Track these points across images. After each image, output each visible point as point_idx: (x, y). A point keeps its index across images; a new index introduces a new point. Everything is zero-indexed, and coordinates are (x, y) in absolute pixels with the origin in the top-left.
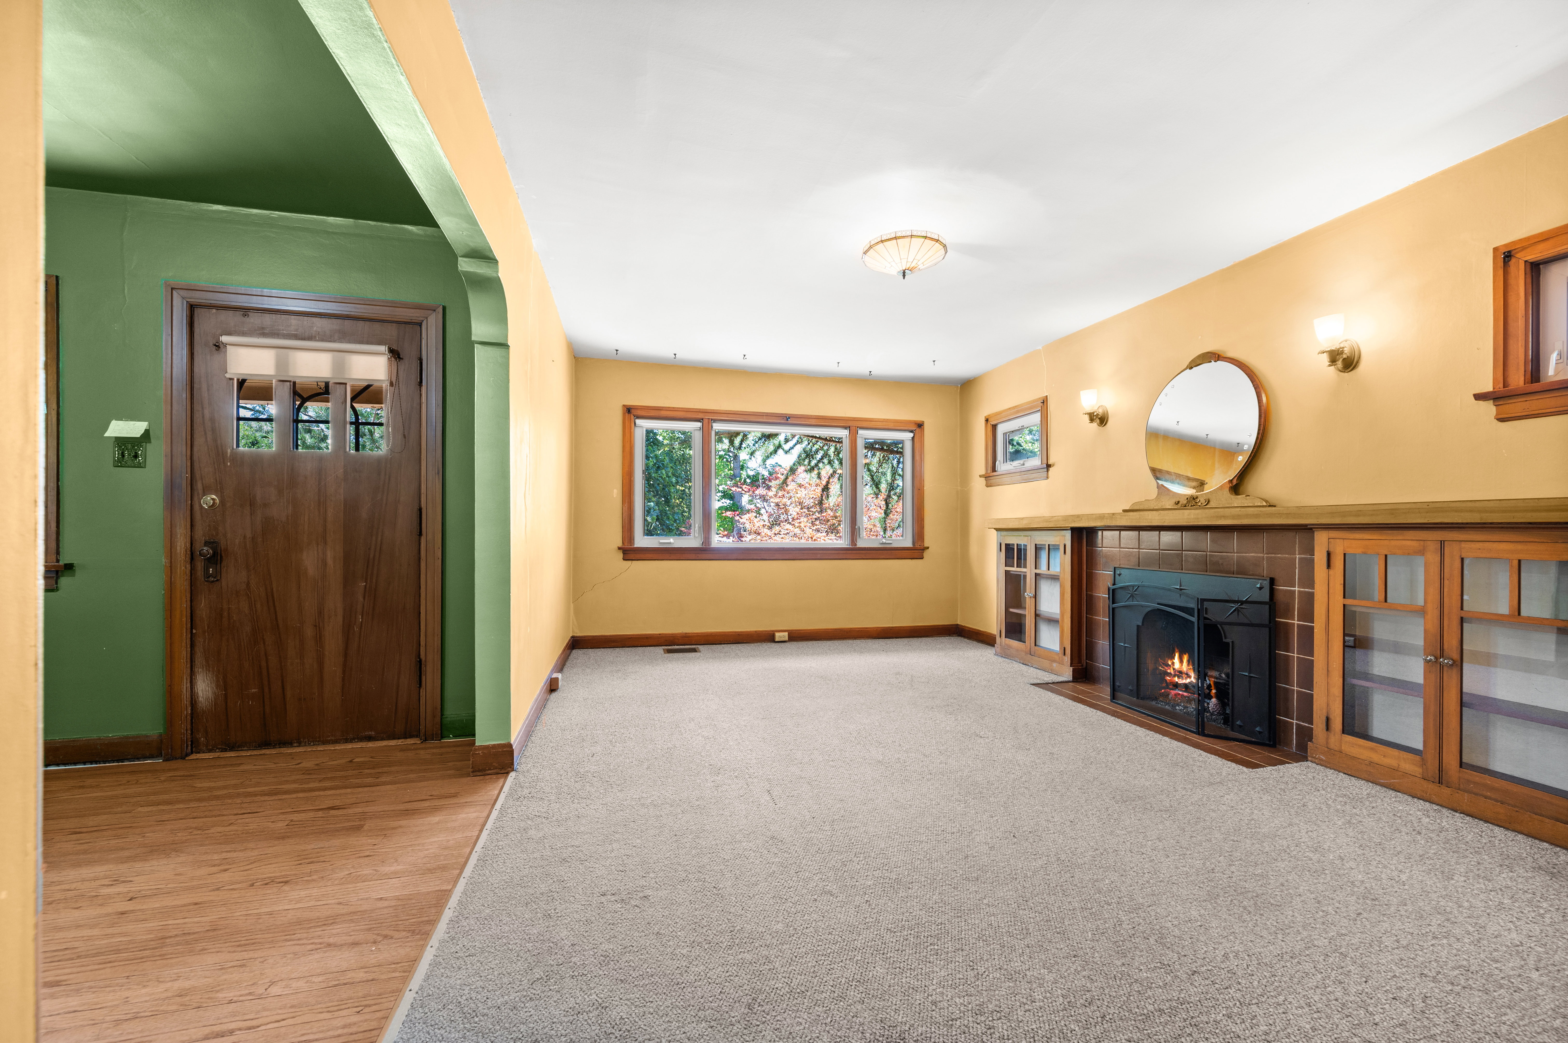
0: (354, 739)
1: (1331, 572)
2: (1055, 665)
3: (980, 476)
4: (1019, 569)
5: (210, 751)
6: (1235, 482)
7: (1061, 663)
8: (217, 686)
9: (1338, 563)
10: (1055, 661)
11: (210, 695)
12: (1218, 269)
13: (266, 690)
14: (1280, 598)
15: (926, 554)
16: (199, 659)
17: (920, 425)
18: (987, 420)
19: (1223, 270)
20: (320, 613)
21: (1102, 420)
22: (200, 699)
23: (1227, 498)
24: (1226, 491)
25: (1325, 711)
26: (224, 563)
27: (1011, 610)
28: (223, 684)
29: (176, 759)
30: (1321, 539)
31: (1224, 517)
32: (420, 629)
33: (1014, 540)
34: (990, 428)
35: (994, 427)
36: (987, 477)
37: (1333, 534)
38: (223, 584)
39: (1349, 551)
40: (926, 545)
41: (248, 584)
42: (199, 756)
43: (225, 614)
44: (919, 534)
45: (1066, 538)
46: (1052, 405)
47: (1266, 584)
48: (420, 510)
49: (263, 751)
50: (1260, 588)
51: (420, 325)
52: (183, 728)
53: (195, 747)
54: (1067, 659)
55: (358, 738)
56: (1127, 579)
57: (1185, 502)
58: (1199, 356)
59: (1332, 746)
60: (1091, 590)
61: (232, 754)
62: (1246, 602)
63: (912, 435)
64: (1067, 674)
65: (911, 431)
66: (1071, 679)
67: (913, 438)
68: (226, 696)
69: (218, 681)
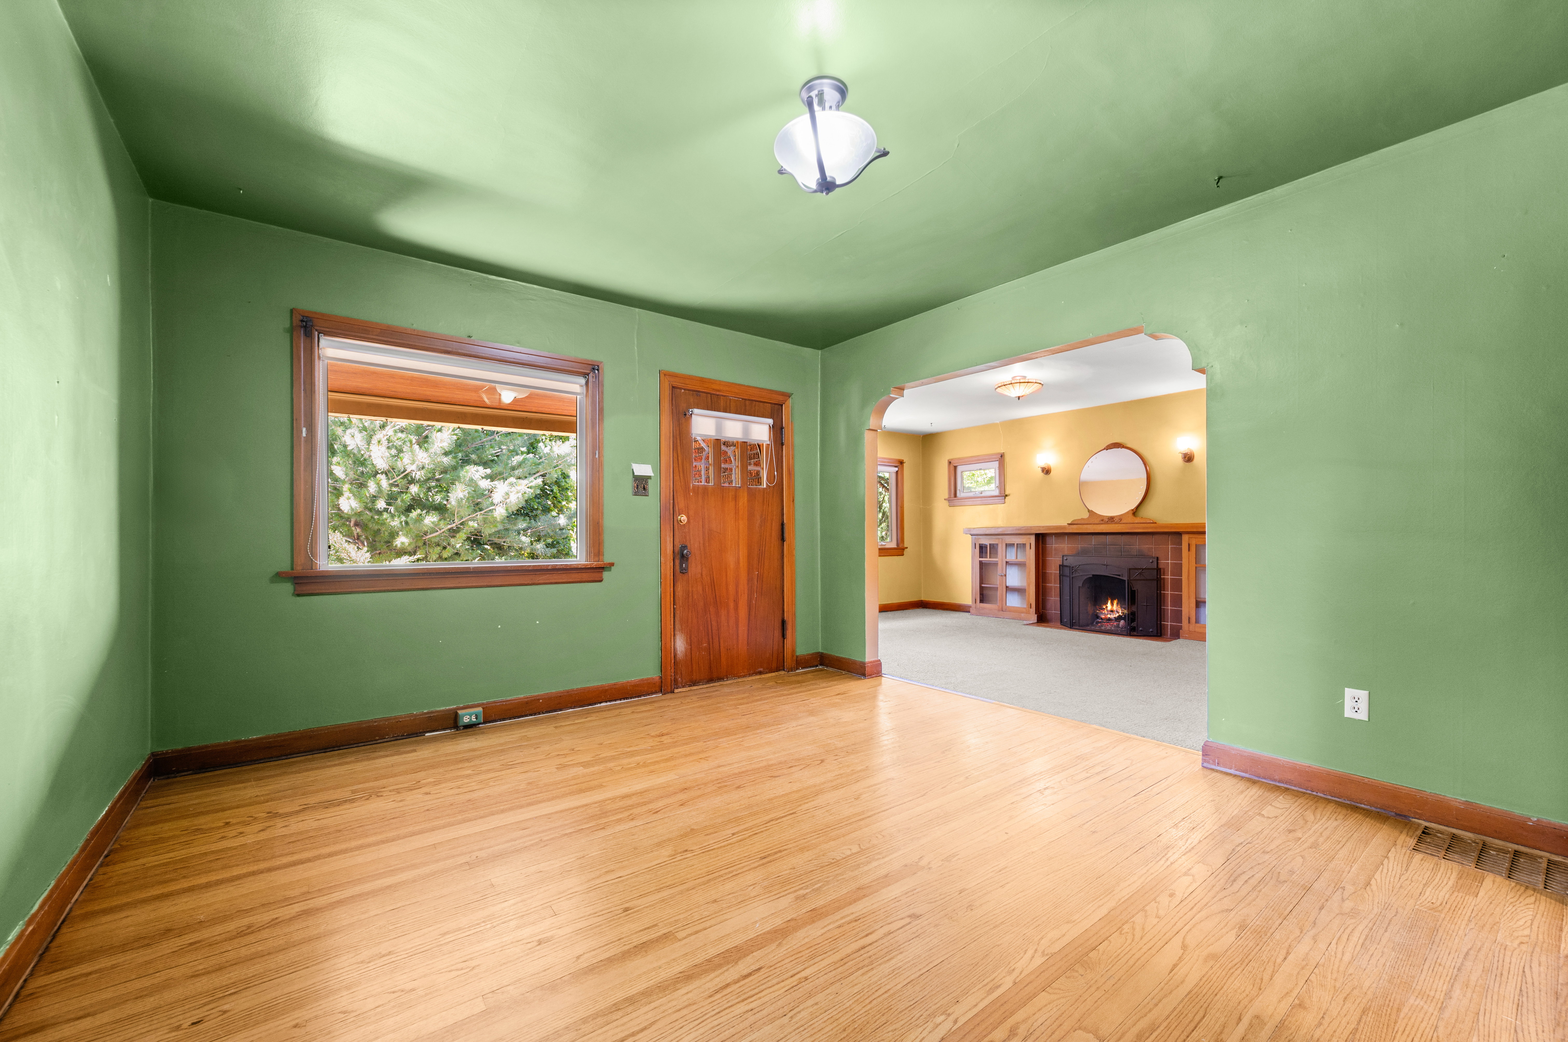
0: (753, 674)
1: (1190, 553)
2: (1023, 615)
3: (945, 499)
4: (991, 559)
5: (683, 687)
6: (1135, 510)
7: (1028, 613)
8: (687, 643)
9: (1193, 549)
10: (1022, 613)
11: (683, 649)
12: (1122, 401)
13: (711, 645)
14: (1161, 566)
15: (906, 552)
16: (678, 626)
17: (901, 463)
18: (950, 462)
19: (1125, 402)
20: (737, 592)
21: (1047, 471)
22: (678, 652)
23: (1131, 519)
24: (1131, 515)
25: (1188, 615)
26: (690, 560)
27: (983, 585)
28: (690, 643)
29: (668, 693)
30: (1185, 538)
31: (1139, 528)
32: (783, 601)
33: (986, 541)
34: (952, 468)
35: (955, 467)
36: (949, 500)
37: (1191, 536)
38: (690, 575)
39: (1198, 543)
40: (905, 546)
41: (702, 575)
42: (679, 690)
43: (690, 594)
44: (901, 539)
45: (1032, 539)
46: (1007, 459)
47: (1155, 560)
48: (782, 525)
49: (712, 685)
50: (1152, 562)
51: (782, 405)
52: (671, 672)
53: (676, 684)
54: (1033, 610)
55: (755, 673)
56: (1070, 561)
57: (1107, 520)
58: (1112, 444)
59: (1191, 630)
60: (1045, 570)
61: (695, 688)
62: (1145, 569)
63: (896, 469)
64: (1034, 618)
65: (896, 467)
66: (1036, 621)
67: (897, 472)
68: (691, 649)
69: (687, 640)
